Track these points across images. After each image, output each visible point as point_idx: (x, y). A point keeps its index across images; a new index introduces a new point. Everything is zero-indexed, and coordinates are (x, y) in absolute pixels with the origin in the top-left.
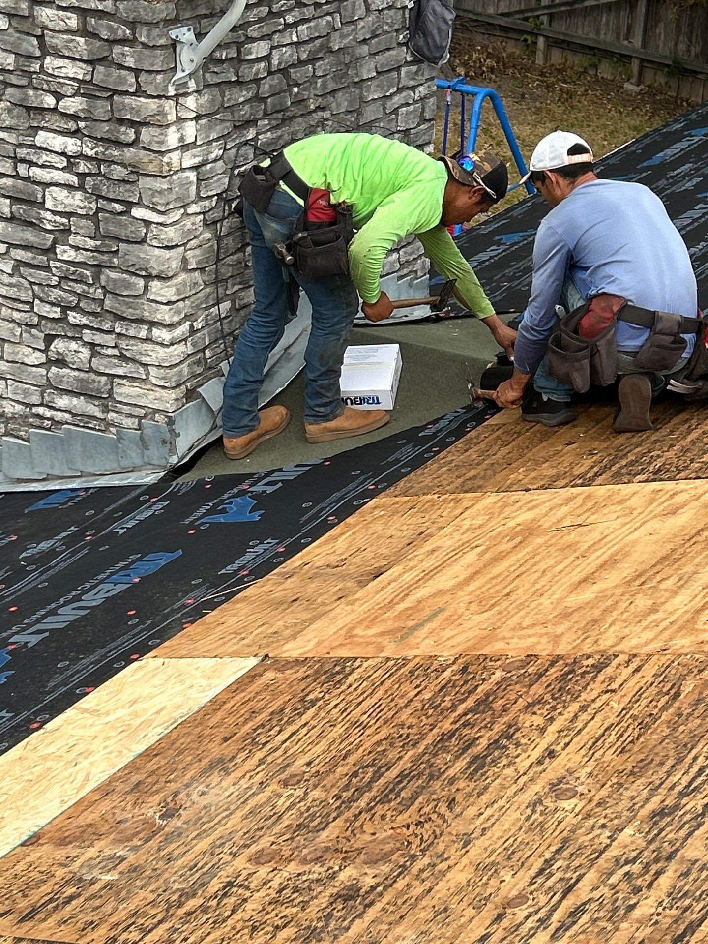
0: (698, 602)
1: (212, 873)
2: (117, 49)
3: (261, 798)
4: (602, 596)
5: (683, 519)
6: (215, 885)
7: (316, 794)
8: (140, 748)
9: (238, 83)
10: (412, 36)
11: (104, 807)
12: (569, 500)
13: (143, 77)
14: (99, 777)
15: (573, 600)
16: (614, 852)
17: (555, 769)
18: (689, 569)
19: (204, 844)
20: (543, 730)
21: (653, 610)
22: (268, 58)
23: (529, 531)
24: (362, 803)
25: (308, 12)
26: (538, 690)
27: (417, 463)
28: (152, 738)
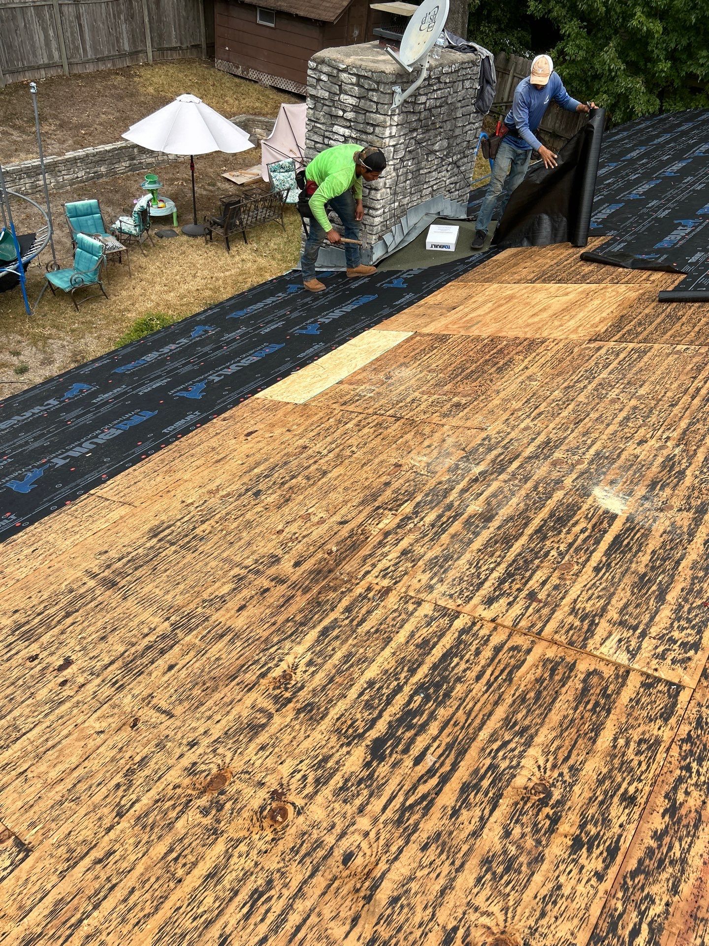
0: (578, 324)
1: (408, 395)
2: (370, 93)
3: (421, 375)
4: (541, 320)
5: (571, 296)
6: (408, 400)
7: (441, 375)
8: (374, 358)
9: (413, 112)
10: (477, 101)
11: (364, 374)
12: (526, 288)
13: (379, 106)
14: (361, 365)
15: (530, 321)
16: (552, 397)
17: (528, 373)
18: (574, 313)
19: (403, 388)
20: (523, 361)
21: (561, 325)
22: (425, 103)
23: (511, 298)
24: (459, 379)
25: (442, 86)
26: (520, 348)
27: (466, 271)
28: (378, 355)
